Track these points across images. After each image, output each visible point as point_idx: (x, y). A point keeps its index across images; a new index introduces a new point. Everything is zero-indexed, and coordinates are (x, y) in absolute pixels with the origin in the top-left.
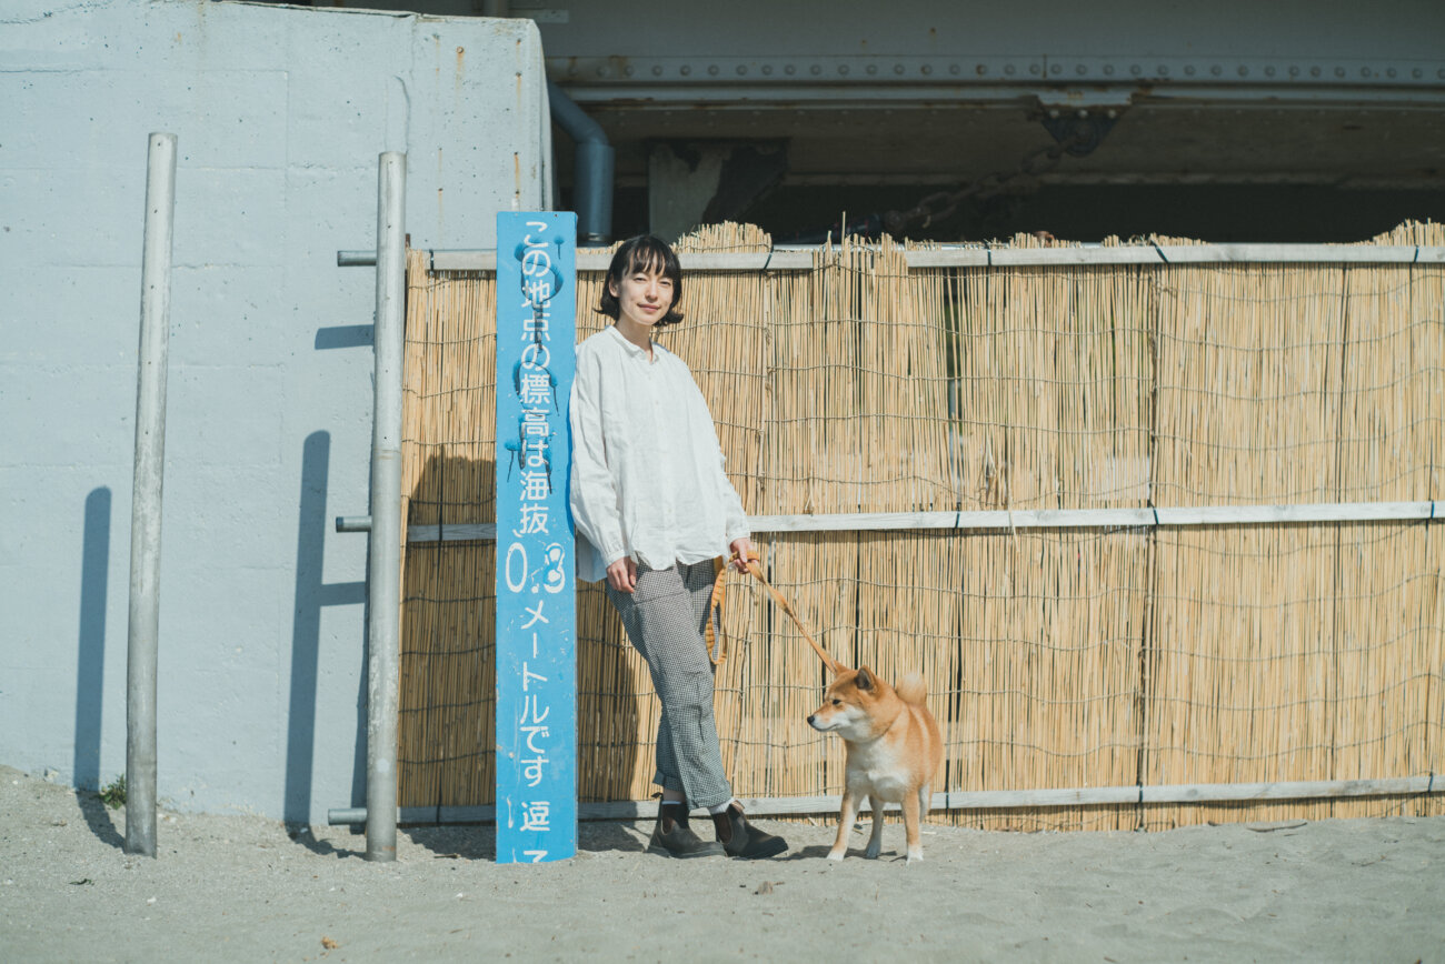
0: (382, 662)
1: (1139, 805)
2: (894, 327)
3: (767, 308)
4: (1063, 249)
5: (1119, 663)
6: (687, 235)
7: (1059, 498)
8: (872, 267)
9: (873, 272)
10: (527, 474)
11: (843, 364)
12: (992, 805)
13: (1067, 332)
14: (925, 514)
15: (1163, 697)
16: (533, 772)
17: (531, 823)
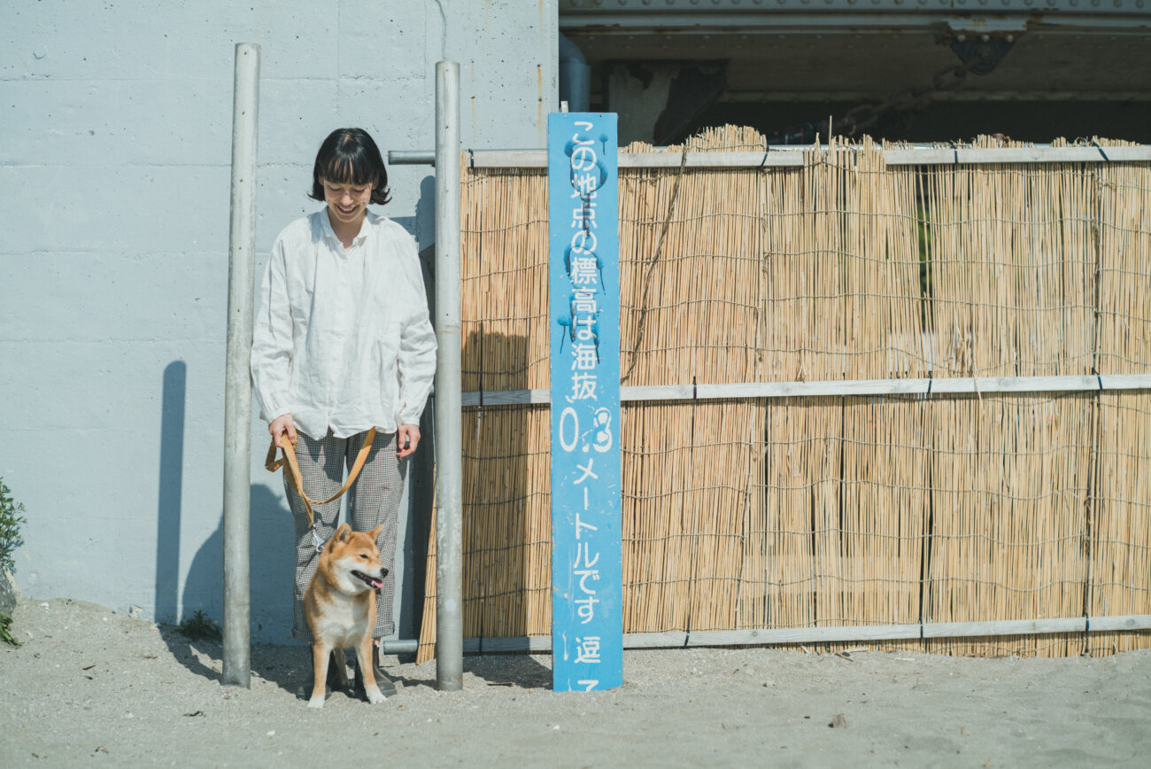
0: (448, 514)
1: (1086, 633)
2: (874, 217)
3: (763, 201)
4: (1019, 149)
5: (1068, 507)
6: (693, 136)
7: (1016, 366)
8: (855, 164)
9: (856, 169)
10: (578, 346)
11: (830, 249)
12: (960, 635)
13: (1023, 221)
14: (901, 380)
15: (1106, 540)
16: (586, 611)
17: (584, 656)
